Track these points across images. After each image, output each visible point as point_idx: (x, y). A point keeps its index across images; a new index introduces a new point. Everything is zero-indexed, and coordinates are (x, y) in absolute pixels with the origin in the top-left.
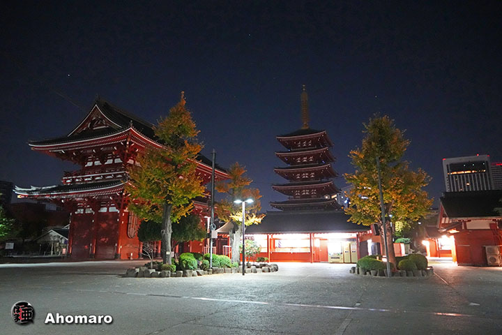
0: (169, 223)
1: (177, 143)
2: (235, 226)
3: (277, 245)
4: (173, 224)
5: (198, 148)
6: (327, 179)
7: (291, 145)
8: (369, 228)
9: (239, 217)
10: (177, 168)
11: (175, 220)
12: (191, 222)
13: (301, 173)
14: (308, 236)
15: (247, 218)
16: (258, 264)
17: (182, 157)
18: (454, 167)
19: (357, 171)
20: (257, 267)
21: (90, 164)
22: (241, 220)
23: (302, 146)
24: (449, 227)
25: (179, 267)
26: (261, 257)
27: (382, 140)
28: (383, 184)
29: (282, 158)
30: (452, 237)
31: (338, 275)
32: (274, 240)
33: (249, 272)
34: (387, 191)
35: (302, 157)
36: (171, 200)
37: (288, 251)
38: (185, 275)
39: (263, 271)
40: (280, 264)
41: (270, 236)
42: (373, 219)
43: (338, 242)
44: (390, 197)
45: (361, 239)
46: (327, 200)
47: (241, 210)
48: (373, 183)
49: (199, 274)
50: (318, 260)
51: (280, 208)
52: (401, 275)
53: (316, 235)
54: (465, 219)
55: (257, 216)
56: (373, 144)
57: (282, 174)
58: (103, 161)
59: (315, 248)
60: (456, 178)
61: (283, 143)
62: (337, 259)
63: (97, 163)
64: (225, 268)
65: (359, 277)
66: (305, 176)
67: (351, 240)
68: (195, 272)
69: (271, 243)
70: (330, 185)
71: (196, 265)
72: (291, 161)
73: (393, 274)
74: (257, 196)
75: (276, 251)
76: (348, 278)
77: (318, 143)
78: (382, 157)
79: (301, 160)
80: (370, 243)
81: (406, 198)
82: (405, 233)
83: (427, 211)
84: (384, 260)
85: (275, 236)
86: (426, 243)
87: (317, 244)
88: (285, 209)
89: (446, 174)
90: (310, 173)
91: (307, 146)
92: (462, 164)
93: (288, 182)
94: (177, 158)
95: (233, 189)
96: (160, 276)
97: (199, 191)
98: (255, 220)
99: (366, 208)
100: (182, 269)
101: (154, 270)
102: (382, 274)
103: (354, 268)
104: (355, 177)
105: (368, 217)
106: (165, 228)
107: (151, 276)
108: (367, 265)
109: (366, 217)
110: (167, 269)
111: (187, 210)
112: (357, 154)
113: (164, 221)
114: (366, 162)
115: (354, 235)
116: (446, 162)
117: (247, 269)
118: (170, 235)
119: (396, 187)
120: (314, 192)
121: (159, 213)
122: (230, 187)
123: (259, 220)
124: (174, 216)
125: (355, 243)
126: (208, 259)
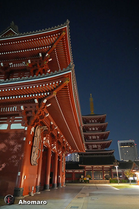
18: (122, 144)
23: (92, 122)
60: (123, 149)
66: (94, 137)
72: (87, 129)
89: (119, 147)
92: (125, 143)
116: (119, 142)
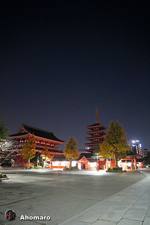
4: (30, 160)
21: (21, 142)
23: (95, 130)
35: (95, 134)
58: (24, 141)
63: (23, 141)
66: (96, 140)
79: (95, 135)
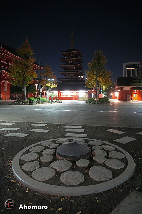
0: (25, 87)
1: (26, 58)
2: (47, 88)
3: (61, 95)
5: (34, 60)
6: (80, 70)
7: (66, 56)
8: (93, 89)
9: (49, 85)
10: (27, 67)
11: (27, 86)
12: (31, 86)
13: (70, 67)
14: (72, 91)
15: (52, 85)
16: (56, 101)
17: (29, 63)
19: (89, 70)
20: (55, 102)
22: (50, 86)
23: (71, 56)
24: (118, 89)
25: (30, 102)
26: (56, 98)
27: (98, 60)
28: (97, 75)
29: (63, 61)
30: (118, 92)
31: (81, 104)
32: (60, 93)
33: (53, 103)
34: (98, 77)
36: (25, 79)
37: (65, 96)
38: (32, 104)
39: (58, 103)
40: (63, 101)
41: (59, 92)
42: (94, 86)
43: (82, 94)
44: (99, 79)
45: (90, 92)
46: (79, 78)
47: (50, 83)
48: (94, 75)
49: (37, 104)
50: (75, 100)
51: (61, 81)
52: (100, 103)
53: (75, 91)
54: (123, 87)
55: (55, 85)
56: (95, 61)
57: (62, 67)
59: (75, 96)
60: (127, 70)
61: (63, 54)
62: (81, 99)
64: (45, 102)
65: (88, 104)
66: (72, 68)
67: (87, 93)
68: (35, 103)
69: (59, 94)
70: (81, 72)
71: (35, 101)
72: (66, 62)
73: (98, 103)
74: (55, 77)
75: (61, 96)
76: (84, 104)
77: (77, 55)
78: (98, 66)
79: (70, 62)
80: (93, 94)
81: (104, 80)
82: (106, 91)
83: (110, 84)
84: (96, 99)
85: (61, 91)
86: (112, 94)
87: (75, 94)
88: (64, 81)
89: (124, 69)
90: (73, 67)
91: (73, 56)
92: (130, 65)
93: (65, 70)
94: (27, 64)
95: (47, 75)
96: (24, 104)
97: (36, 76)
98: (55, 86)
99: (92, 83)
100: (31, 102)
101: (21, 103)
102: (95, 103)
103: (86, 102)
104: (89, 72)
105: (92, 85)
106: (24, 89)
107: (21, 104)
108: (91, 101)
109: (91, 86)
110: (26, 102)
111: (31, 82)
112: (90, 64)
113: (23, 86)
114: (93, 67)
115: (88, 91)
116: (125, 64)
117: (52, 102)
118: (25, 91)
119: (101, 76)
120: (75, 75)
121: (21, 83)
122: (46, 74)
123: (56, 86)
124: (26, 84)
125: (88, 94)
126: (39, 99)
